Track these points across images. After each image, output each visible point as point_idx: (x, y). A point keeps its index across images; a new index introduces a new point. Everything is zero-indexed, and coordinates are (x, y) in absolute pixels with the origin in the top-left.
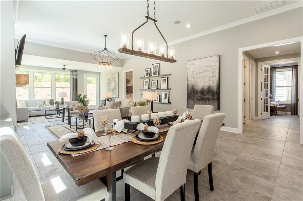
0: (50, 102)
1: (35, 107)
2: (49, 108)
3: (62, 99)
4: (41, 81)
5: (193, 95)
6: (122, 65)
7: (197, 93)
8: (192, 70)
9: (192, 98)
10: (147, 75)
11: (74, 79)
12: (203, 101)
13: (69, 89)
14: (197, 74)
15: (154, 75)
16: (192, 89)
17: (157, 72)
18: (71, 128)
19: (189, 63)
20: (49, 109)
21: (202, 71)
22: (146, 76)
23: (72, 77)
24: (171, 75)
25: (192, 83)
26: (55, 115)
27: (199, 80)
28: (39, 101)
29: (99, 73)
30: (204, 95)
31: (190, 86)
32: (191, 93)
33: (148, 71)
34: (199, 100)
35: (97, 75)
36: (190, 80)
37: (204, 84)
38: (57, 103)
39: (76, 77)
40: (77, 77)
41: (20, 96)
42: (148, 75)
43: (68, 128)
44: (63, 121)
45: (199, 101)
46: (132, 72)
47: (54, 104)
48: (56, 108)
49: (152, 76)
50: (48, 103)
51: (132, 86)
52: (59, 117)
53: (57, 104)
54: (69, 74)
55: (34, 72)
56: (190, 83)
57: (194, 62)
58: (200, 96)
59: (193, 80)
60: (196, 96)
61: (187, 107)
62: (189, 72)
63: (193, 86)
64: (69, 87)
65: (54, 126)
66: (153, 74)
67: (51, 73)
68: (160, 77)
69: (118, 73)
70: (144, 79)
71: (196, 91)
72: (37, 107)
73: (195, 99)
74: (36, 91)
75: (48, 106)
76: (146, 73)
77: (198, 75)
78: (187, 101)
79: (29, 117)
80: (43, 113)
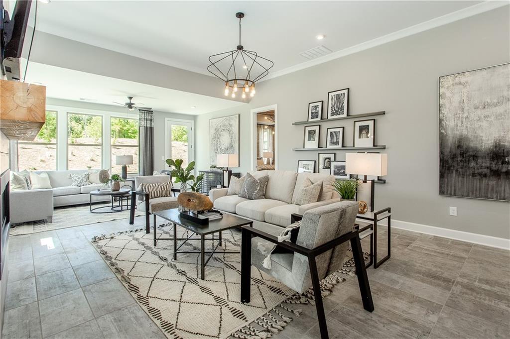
0: (101, 176)
1: (69, 187)
2: (99, 190)
3: (125, 169)
4: (81, 136)
5: (461, 164)
7: (475, 156)
8: (457, 99)
9: (457, 171)
10: (314, 115)
11: (147, 127)
12: (499, 179)
13: (137, 148)
14: (476, 108)
15: (335, 117)
16: (459, 147)
17: (342, 109)
18: (155, 245)
20: (98, 193)
21: (495, 101)
22: (310, 120)
23: (143, 123)
24: (384, 113)
25: (458, 133)
26: (111, 204)
27: (484, 124)
28: (77, 172)
29: (194, 118)
30: (503, 163)
31: (450, 141)
33: (316, 107)
34: (485, 176)
35: (191, 121)
36: (450, 123)
37: (502, 134)
38: (115, 177)
39: (151, 123)
40: (153, 124)
41: (43, 161)
42: (317, 117)
43: (149, 245)
44: (132, 222)
45: (484, 179)
46: (272, 112)
47: (109, 180)
48: (114, 191)
49: (330, 117)
50: (95, 178)
52: (120, 208)
53: (115, 180)
54: (138, 118)
55: (67, 113)
56: (449, 132)
57: (465, 78)
58: (488, 164)
59: (460, 125)
60: (473, 164)
61: (442, 192)
62: (448, 106)
63: (461, 139)
64: (138, 145)
65: (112, 238)
66: (333, 114)
67: (102, 115)
68: (352, 121)
69: (237, 116)
70: (305, 127)
71: (471, 153)
72: (73, 187)
73: (469, 172)
74: (72, 153)
75: (96, 186)
76: (312, 113)
77: (479, 112)
78: (442, 176)
79: (56, 208)
80: (85, 199)
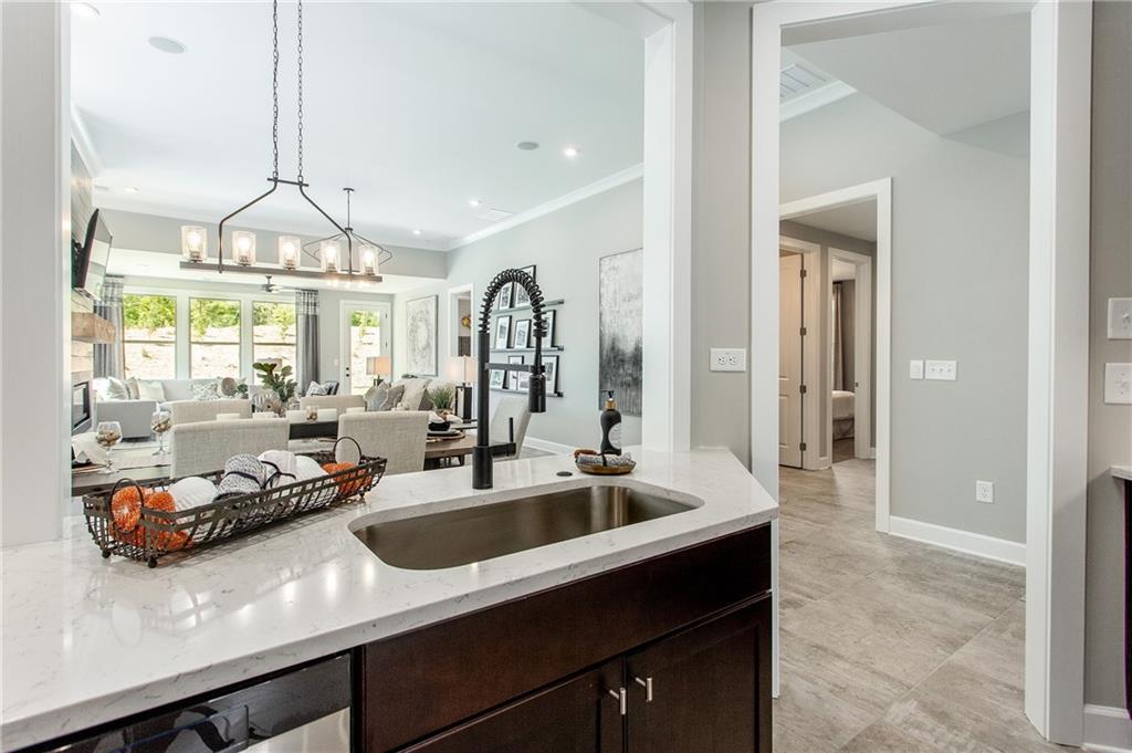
5: (614, 370)
6: (444, 274)
7: (623, 361)
8: (612, 287)
9: (611, 377)
10: (504, 302)
11: (308, 316)
14: (624, 300)
15: (521, 305)
16: (613, 348)
19: (606, 264)
21: (636, 293)
22: (501, 308)
23: (302, 309)
24: (562, 302)
25: (612, 331)
27: (629, 321)
29: (390, 298)
31: (607, 342)
32: (609, 362)
33: (507, 289)
34: (629, 385)
35: (385, 304)
36: (607, 318)
39: (315, 310)
40: (318, 311)
42: (507, 304)
45: (628, 389)
46: (469, 293)
49: (518, 306)
51: (469, 338)
54: (295, 303)
55: (190, 298)
56: (606, 330)
57: (618, 262)
58: (631, 371)
59: (613, 321)
60: (621, 371)
61: (600, 407)
62: (606, 295)
63: (614, 339)
64: (294, 342)
66: (520, 301)
67: (239, 299)
69: (437, 297)
70: (498, 317)
71: (620, 357)
73: (619, 381)
74: (197, 353)
76: (504, 298)
77: (626, 305)
78: (601, 387)
